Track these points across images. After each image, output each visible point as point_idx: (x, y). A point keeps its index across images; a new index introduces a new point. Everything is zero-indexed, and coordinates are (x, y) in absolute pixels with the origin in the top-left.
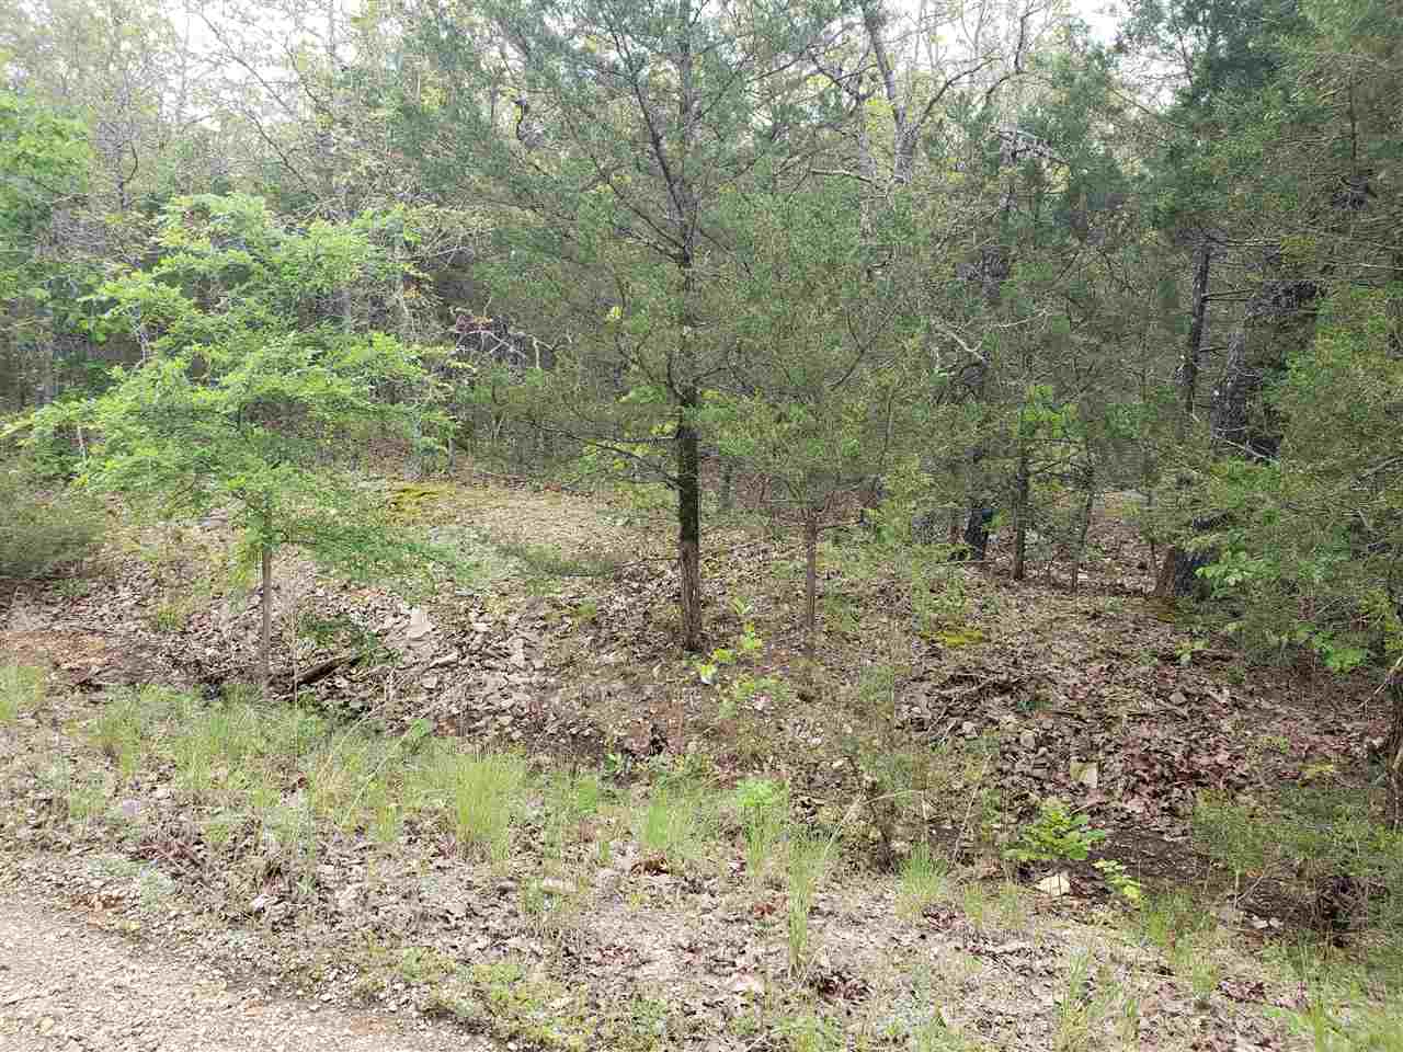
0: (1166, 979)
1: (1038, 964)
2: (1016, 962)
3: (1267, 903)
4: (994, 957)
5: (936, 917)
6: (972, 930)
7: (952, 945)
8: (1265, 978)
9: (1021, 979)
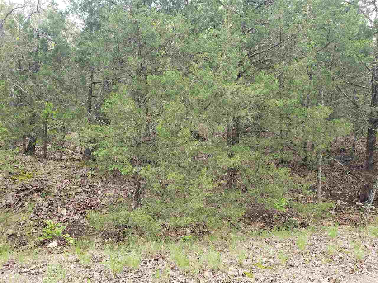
0: (78, 263)
1: (41, 270)
2: (34, 272)
4: (27, 272)
5: (8, 265)
6: (20, 266)
7: (13, 272)
8: (103, 255)
9: (35, 276)
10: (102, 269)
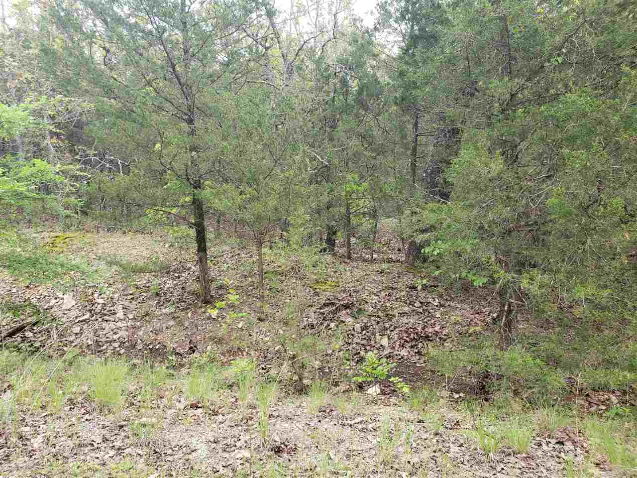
0: (421, 425)
1: (370, 426)
2: (360, 426)
3: (459, 387)
4: (351, 426)
5: (325, 411)
6: (340, 415)
7: (332, 423)
8: (459, 418)
9: (363, 434)
10: (462, 441)
